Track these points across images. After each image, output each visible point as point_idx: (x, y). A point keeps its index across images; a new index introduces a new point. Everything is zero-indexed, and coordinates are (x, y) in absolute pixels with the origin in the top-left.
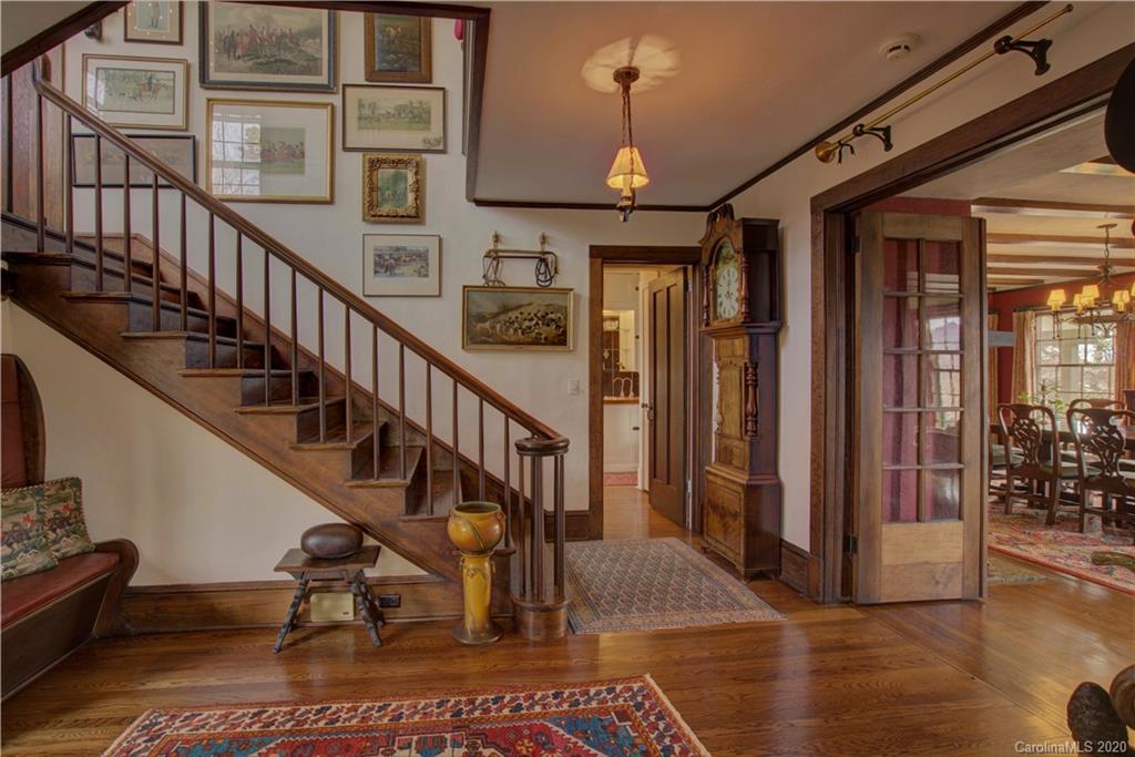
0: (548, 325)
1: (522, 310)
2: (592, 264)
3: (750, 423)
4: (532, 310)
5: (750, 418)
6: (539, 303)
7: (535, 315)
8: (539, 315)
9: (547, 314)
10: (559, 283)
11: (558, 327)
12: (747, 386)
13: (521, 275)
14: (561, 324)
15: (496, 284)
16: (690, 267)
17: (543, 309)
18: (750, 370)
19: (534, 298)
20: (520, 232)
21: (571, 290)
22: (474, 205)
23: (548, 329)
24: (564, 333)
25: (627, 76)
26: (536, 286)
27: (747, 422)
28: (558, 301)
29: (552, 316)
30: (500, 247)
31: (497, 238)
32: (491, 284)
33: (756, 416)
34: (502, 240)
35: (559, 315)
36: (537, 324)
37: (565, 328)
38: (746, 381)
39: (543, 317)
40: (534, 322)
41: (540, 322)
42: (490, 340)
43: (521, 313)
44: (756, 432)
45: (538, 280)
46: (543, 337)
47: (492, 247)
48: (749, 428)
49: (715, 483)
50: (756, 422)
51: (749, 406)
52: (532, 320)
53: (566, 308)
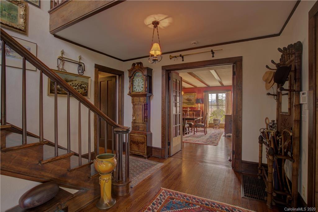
0: (82, 89)
1: (73, 82)
2: (95, 70)
3: (146, 119)
4: (77, 82)
5: (146, 118)
6: (79, 80)
7: (78, 85)
8: (79, 85)
9: (82, 85)
10: (85, 74)
11: (85, 90)
12: (145, 110)
13: (72, 69)
14: (86, 89)
15: (63, 71)
16: (117, 76)
17: (80, 83)
18: (146, 105)
19: (77, 78)
20: (72, 53)
21: (90, 77)
22: (53, 36)
23: (81, 90)
24: (87, 92)
25: (156, 24)
26: (78, 74)
27: (145, 119)
28: (85, 80)
29: (83, 86)
30: (64, 56)
31: (63, 53)
32: (60, 70)
33: (147, 117)
34: (65, 54)
35: (85, 86)
36: (78, 88)
37: (87, 90)
38: (145, 108)
39: (80, 85)
40: (77, 87)
41: (79, 87)
42: (60, 92)
43: (72, 83)
44: (147, 121)
45: (79, 72)
46: (80, 92)
47: (61, 56)
48: (146, 120)
49: (134, 136)
50: (147, 118)
51: (146, 115)
52: (76, 86)
53: (88, 83)
